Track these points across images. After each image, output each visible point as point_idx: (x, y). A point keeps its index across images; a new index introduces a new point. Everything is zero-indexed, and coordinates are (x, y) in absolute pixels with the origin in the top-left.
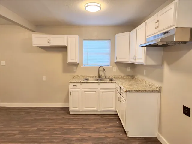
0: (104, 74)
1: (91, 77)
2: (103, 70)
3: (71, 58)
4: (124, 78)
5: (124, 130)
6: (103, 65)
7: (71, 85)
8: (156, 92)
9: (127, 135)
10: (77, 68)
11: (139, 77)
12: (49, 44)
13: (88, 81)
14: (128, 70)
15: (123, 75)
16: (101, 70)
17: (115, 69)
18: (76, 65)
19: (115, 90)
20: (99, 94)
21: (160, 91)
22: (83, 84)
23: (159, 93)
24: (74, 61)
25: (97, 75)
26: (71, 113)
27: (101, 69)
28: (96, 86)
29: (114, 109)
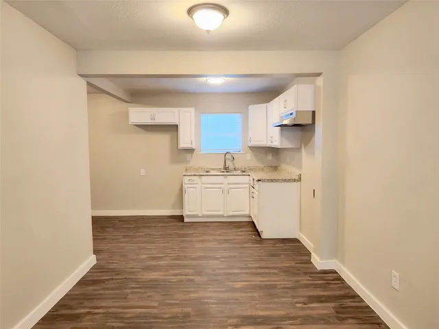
0: (233, 164)
1: (213, 169)
2: (231, 158)
3: (185, 141)
4: (263, 170)
5: (257, 231)
6: (231, 151)
7: (186, 179)
8: (295, 180)
9: (260, 236)
10: (191, 157)
11: (284, 166)
12: (153, 121)
13: (209, 174)
14: (270, 157)
15: (261, 165)
16: (228, 159)
17: (249, 156)
18: (191, 151)
19: (247, 186)
20: (226, 192)
21: (300, 180)
22: (202, 177)
23: (299, 183)
24: (188, 146)
25: (222, 167)
26: (186, 220)
27: (227, 156)
28: (221, 179)
29: (247, 213)
